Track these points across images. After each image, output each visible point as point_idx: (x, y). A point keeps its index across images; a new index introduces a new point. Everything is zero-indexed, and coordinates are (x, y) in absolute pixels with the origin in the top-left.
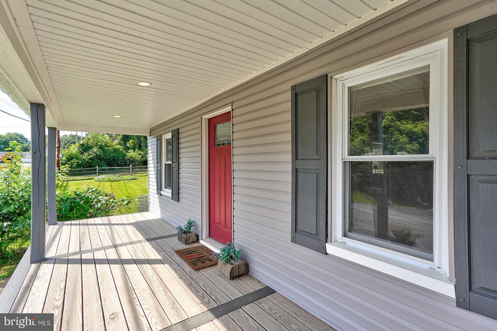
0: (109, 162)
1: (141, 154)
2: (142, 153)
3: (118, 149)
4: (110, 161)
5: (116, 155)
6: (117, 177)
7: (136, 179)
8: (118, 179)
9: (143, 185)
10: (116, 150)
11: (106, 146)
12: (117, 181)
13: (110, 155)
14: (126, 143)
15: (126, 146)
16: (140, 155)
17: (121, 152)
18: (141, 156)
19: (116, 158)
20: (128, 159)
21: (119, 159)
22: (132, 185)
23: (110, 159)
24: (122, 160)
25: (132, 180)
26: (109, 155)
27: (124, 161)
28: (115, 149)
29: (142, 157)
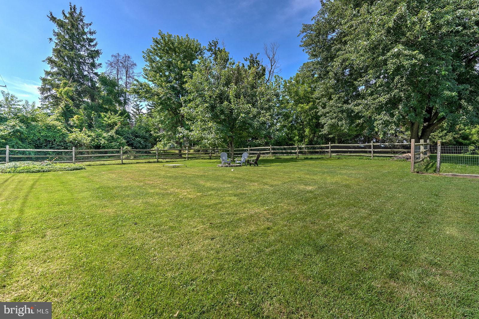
0: (37, 145)
1: (91, 136)
2: (93, 134)
3: (55, 127)
4: (40, 142)
5: (50, 134)
6: (45, 164)
7: (82, 169)
8: (45, 168)
9: (96, 179)
10: (49, 128)
11: (34, 120)
12: (44, 171)
13: (40, 133)
14: (68, 120)
15: (68, 124)
16: (89, 136)
17: (59, 130)
18: (90, 138)
19: (49, 139)
20: (71, 142)
21: (55, 140)
22: (73, 178)
23: (39, 139)
24: (60, 142)
25: (74, 170)
26: (38, 134)
27: (64, 144)
28: (49, 126)
29: (93, 140)
